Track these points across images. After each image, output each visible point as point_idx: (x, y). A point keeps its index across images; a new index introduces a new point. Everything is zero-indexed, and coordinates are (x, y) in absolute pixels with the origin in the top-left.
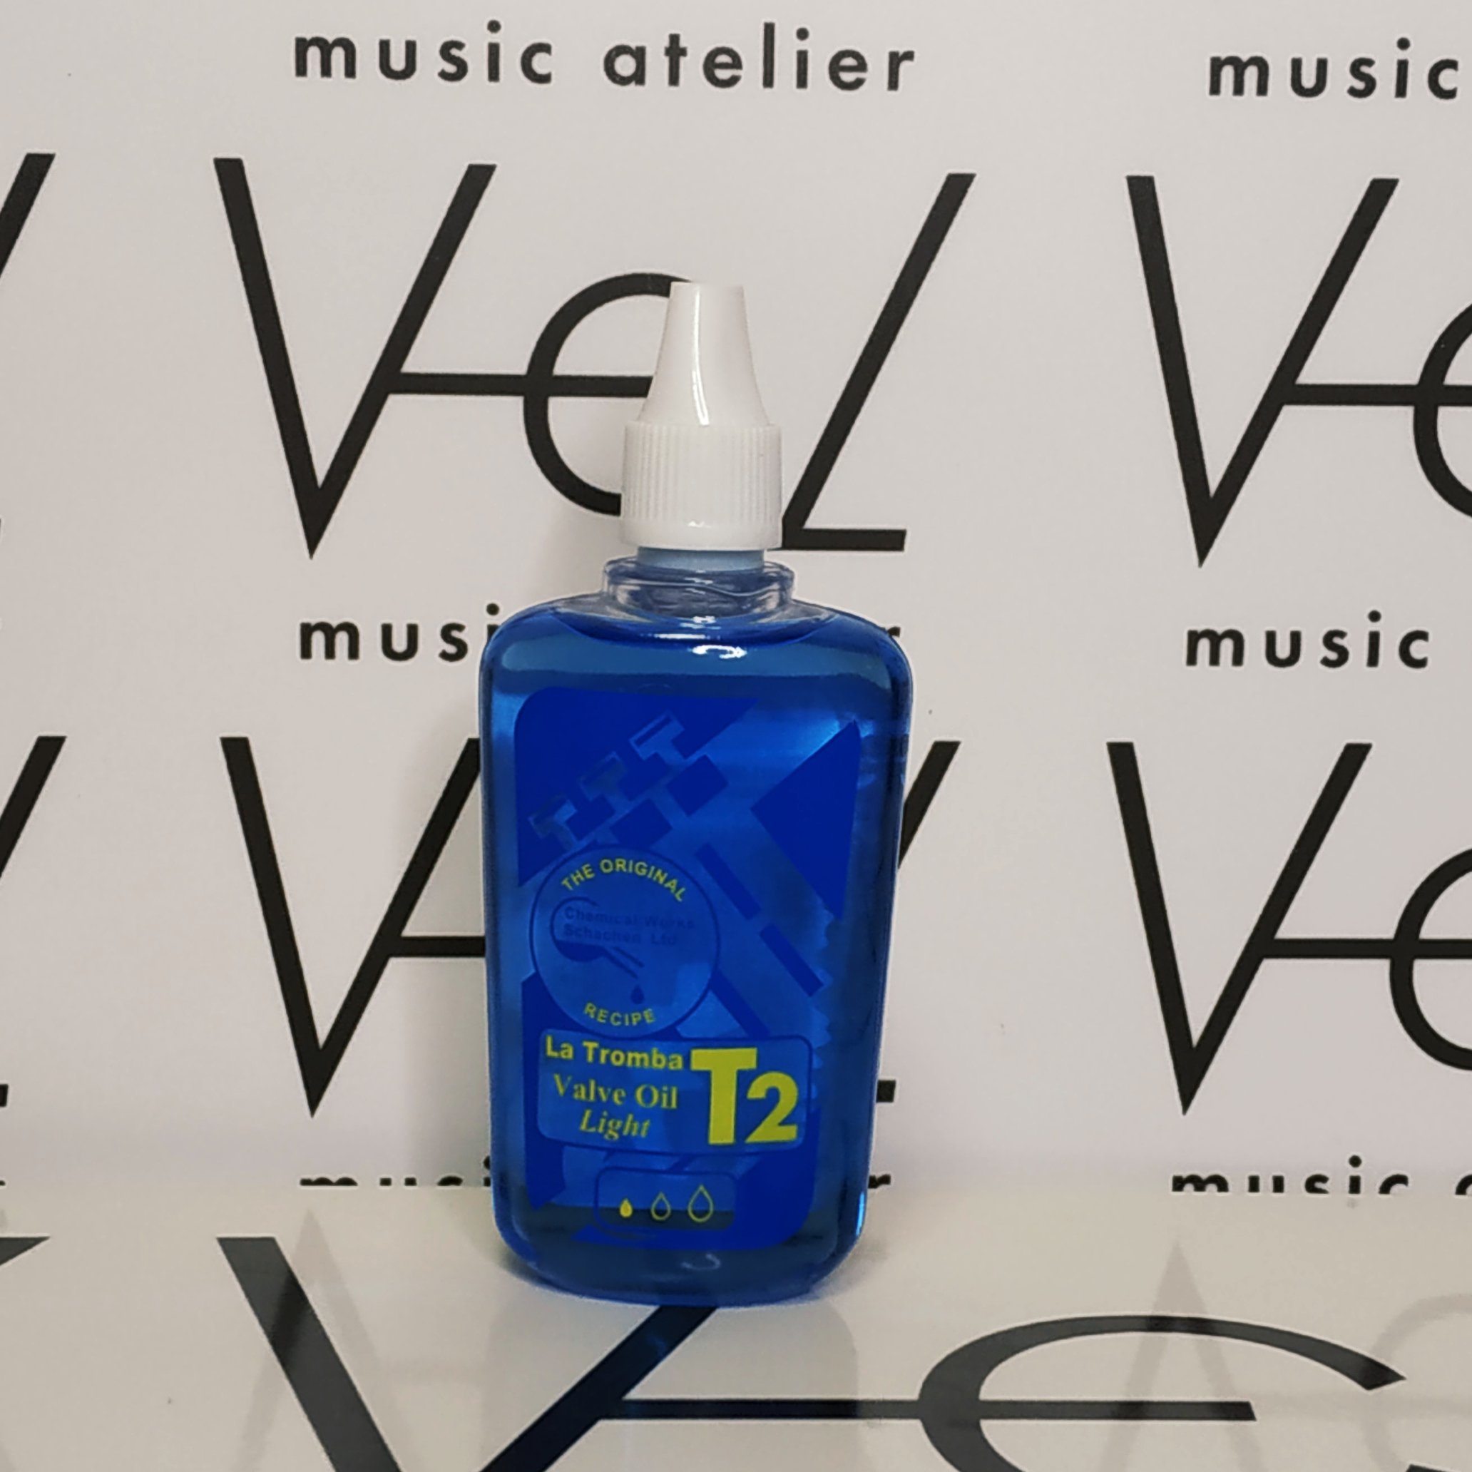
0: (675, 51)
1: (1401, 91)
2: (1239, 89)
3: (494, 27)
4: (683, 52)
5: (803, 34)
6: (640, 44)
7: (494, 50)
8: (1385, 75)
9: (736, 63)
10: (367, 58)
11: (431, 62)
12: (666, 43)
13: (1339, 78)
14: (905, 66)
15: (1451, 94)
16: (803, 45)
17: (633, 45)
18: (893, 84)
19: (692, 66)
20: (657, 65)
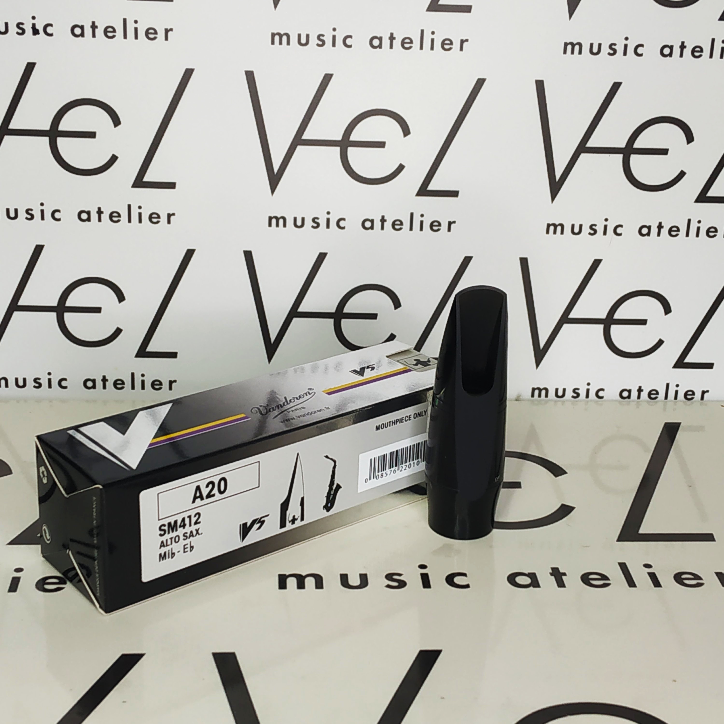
0: (392, 38)
1: (625, 54)
2: (572, 53)
3: (334, 30)
4: (394, 38)
5: (433, 33)
6: (381, 35)
7: (334, 37)
8: (620, 49)
9: (411, 42)
10: (294, 39)
11: (314, 41)
12: (389, 35)
13: (605, 50)
14: (465, 44)
15: (641, 55)
16: (433, 36)
17: (379, 36)
18: (461, 49)
19: (397, 43)
20: (386, 42)
